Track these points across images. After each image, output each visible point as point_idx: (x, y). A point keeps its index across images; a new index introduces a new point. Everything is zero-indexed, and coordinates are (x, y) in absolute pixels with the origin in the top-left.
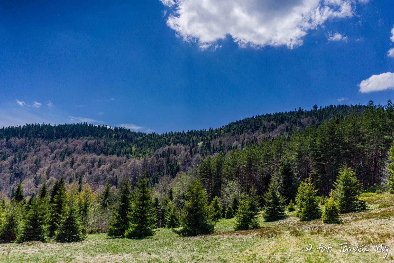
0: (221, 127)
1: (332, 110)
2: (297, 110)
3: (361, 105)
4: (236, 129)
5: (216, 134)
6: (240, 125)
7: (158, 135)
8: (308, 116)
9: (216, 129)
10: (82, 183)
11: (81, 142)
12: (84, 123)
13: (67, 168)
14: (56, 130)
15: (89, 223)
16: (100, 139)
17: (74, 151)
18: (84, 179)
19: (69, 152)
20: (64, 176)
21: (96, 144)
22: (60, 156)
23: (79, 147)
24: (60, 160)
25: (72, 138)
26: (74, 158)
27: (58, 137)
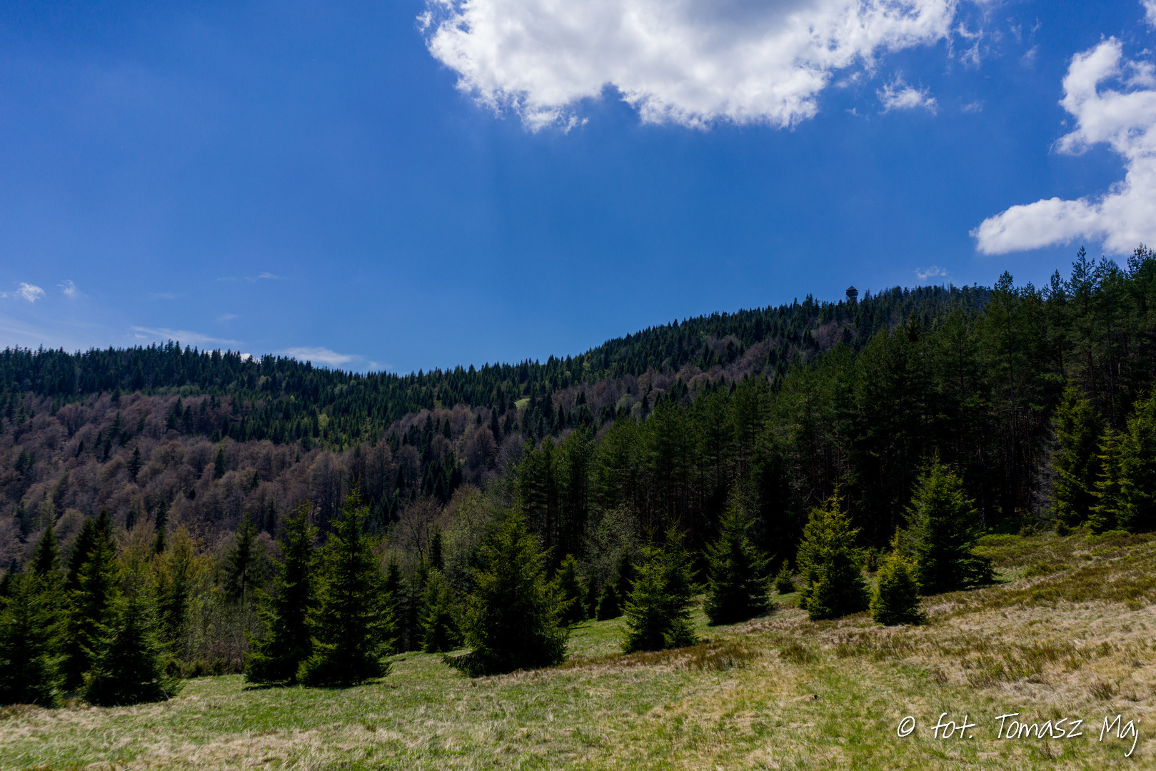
0: (583, 354)
1: (898, 300)
2: (800, 303)
3: (978, 286)
4: (625, 359)
5: (568, 373)
6: (638, 346)
7: (395, 378)
8: (831, 318)
9: (569, 358)
10: (167, 526)
11: (162, 401)
12: (171, 344)
13: (118, 482)
14: (80, 367)
15: (190, 644)
16: (219, 393)
17: (140, 429)
18: (173, 513)
19: (125, 433)
20: (110, 507)
21: (208, 409)
22: (96, 446)
23: (156, 418)
24: (95, 459)
25: (134, 391)
26: (141, 451)
27: (88, 388)
